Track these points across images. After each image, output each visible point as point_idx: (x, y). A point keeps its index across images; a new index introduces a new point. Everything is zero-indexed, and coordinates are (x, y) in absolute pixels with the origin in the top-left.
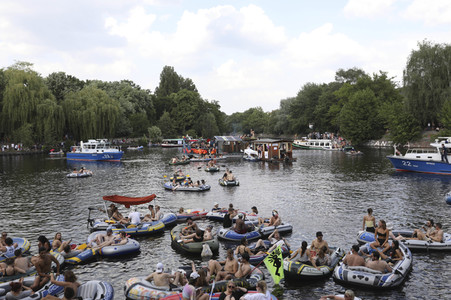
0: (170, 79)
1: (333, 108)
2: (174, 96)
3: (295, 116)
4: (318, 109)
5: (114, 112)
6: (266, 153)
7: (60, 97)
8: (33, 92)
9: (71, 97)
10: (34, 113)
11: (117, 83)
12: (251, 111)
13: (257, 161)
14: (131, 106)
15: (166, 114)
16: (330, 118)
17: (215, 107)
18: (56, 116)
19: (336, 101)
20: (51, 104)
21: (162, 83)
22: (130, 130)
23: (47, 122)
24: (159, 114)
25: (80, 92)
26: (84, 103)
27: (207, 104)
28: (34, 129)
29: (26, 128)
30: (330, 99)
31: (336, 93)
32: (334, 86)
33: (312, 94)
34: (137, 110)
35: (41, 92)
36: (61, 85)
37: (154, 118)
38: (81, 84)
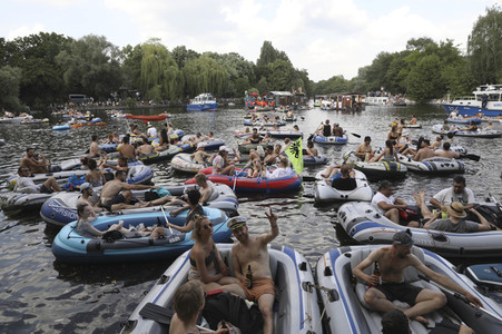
0: (268, 52)
1: (402, 72)
2: (271, 65)
3: (370, 80)
4: (389, 73)
5: (221, 75)
6: (340, 103)
7: (181, 65)
8: (161, 61)
9: (189, 65)
10: (162, 77)
11: (226, 55)
12: (334, 78)
13: (333, 109)
14: (235, 72)
15: (263, 79)
16: (398, 81)
17: (303, 75)
18: (178, 79)
19: (405, 66)
20: (174, 70)
21: (262, 56)
22: (235, 91)
23: (171, 84)
24: (259, 78)
25: (196, 60)
26: (199, 69)
27: (298, 72)
28: (163, 89)
29: (157, 88)
30: (400, 64)
31: (405, 59)
32: (405, 54)
33: (385, 61)
34: (241, 76)
35: (167, 61)
36: (182, 55)
37: (253, 82)
38: (198, 56)
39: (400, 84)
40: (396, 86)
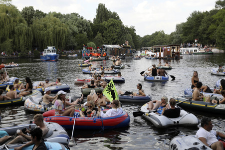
0: (102, 12)
1: (212, 27)
2: (105, 23)
3: (186, 34)
4: (201, 28)
5: (65, 32)
6: (162, 53)
7: (30, 23)
8: (12, 19)
9: (37, 22)
10: (13, 32)
11: (68, 15)
12: (157, 33)
13: (156, 58)
14: (76, 29)
15: (99, 34)
16: (209, 34)
17: (132, 31)
18: (27, 34)
19: (214, 22)
20: (24, 26)
21: (98, 16)
22: (76, 44)
23: (21, 38)
24: (95, 34)
25: (42, 19)
26: (45, 26)
27: (127, 28)
28: (14, 43)
29: (8, 42)
30: (210, 20)
31: (214, 16)
32: (213, 12)
33: (197, 19)
34: (81, 32)
35: (18, 19)
36: (30, 15)
37: (91, 37)
38: (44, 15)
39: (211, 37)
40: (207, 38)
